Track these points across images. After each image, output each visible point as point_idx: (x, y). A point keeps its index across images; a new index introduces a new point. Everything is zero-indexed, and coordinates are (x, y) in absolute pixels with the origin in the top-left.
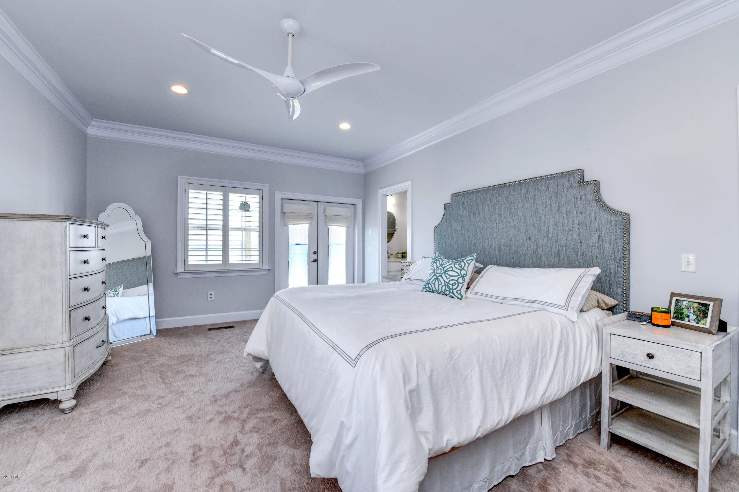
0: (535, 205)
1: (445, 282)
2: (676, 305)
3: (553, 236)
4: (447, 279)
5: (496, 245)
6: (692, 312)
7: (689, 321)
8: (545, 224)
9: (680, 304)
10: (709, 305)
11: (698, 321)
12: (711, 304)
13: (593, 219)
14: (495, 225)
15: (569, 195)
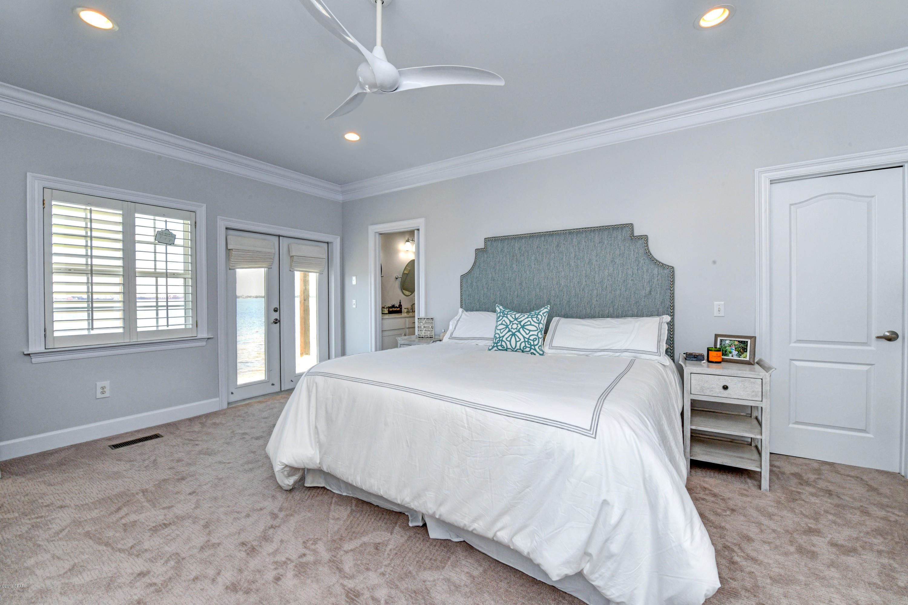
0: (589, 255)
1: (524, 337)
2: (721, 344)
3: (608, 286)
4: (527, 334)
5: (545, 296)
6: (734, 348)
7: (732, 356)
8: (599, 275)
9: (723, 343)
10: (747, 342)
11: (739, 356)
12: (749, 341)
13: (645, 271)
14: (543, 275)
15: (622, 248)
